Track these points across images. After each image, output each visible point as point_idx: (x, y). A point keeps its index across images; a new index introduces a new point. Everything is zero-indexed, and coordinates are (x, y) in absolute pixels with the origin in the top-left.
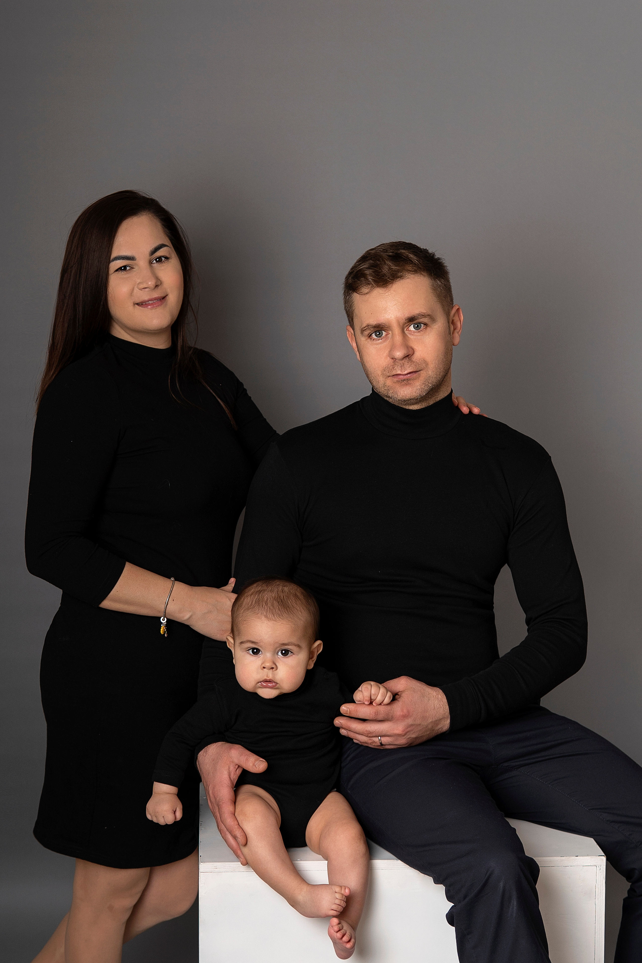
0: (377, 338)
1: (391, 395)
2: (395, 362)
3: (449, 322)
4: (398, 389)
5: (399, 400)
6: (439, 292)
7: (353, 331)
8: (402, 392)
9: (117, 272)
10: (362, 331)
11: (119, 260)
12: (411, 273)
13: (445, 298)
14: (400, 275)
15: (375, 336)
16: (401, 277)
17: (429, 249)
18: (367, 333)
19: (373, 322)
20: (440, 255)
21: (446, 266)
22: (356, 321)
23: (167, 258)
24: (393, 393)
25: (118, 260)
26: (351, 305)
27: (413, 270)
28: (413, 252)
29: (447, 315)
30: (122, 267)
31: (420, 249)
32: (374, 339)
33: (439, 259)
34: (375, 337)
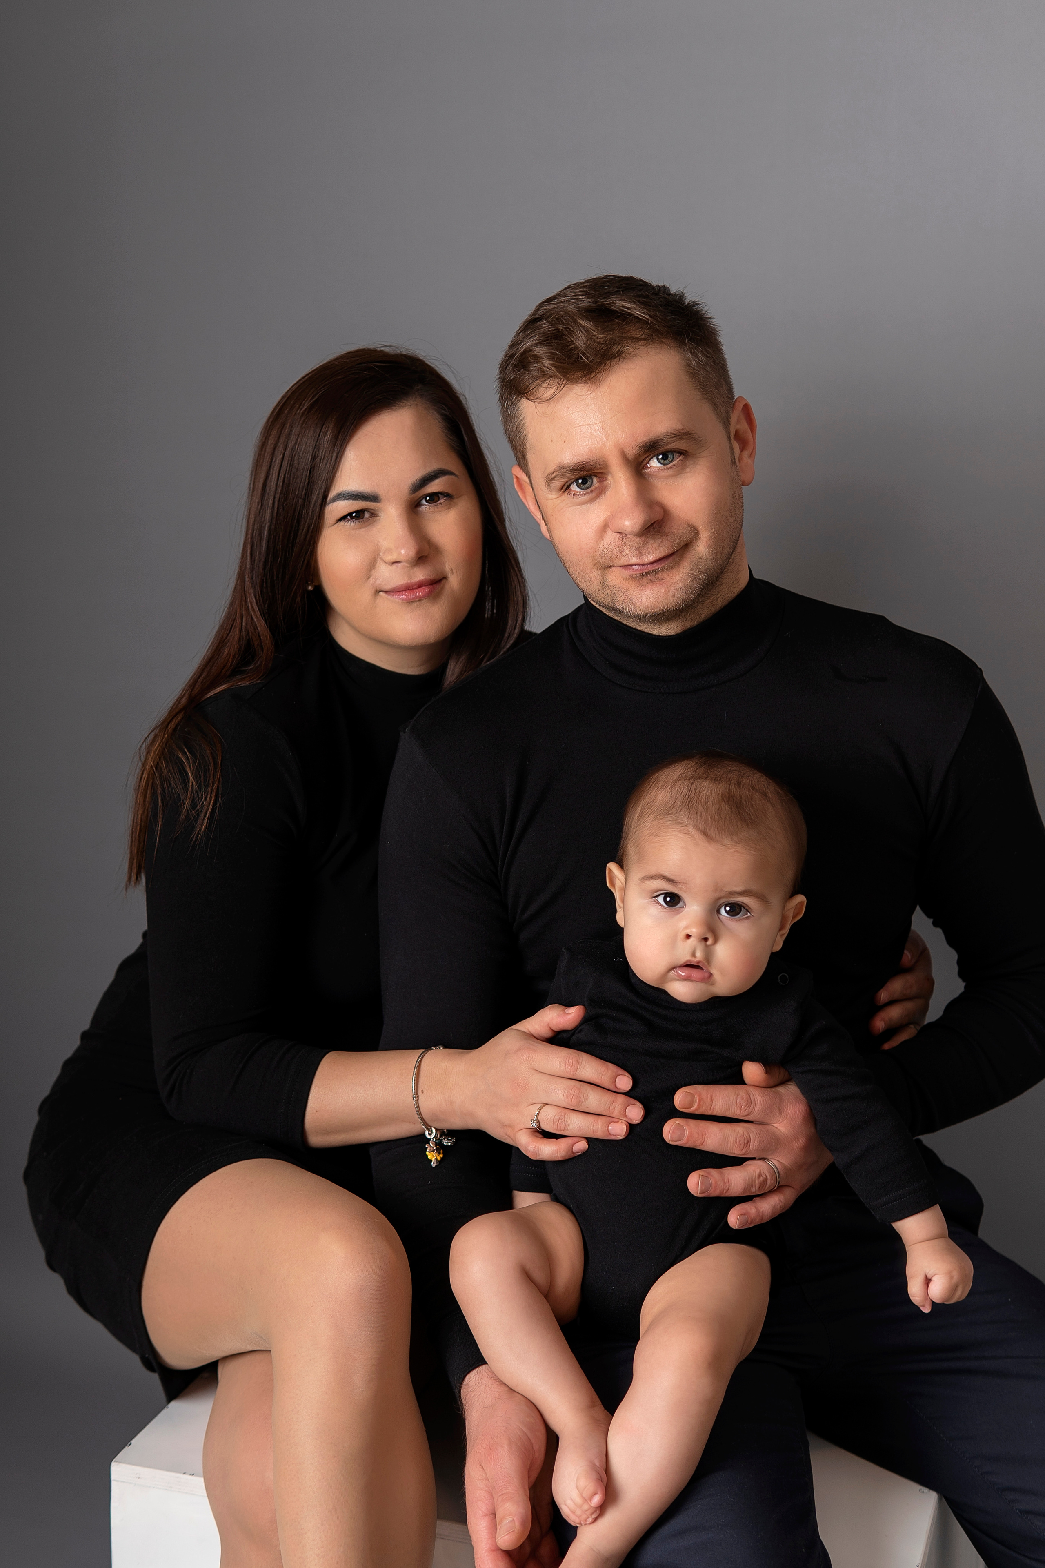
0: (580, 490)
1: (620, 607)
2: (624, 540)
3: (729, 438)
4: (634, 593)
5: (638, 615)
6: (703, 377)
7: (527, 478)
8: (644, 599)
9: (342, 523)
10: (549, 480)
11: (347, 500)
12: (641, 342)
13: (718, 389)
14: (617, 350)
15: (576, 486)
16: (619, 355)
17: (670, 285)
18: (557, 483)
19: (570, 456)
20: (697, 295)
21: (710, 318)
22: (531, 458)
23: (448, 495)
24: (626, 601)
25: (344, 499)
26: (518, 425)
27: (643, 336)
28: (639, 296)
29: (724, 423)
30: (353, 513)
31: (653, 287)
32: (574, 494)
33: (695, 304)
34: (578, 489)
